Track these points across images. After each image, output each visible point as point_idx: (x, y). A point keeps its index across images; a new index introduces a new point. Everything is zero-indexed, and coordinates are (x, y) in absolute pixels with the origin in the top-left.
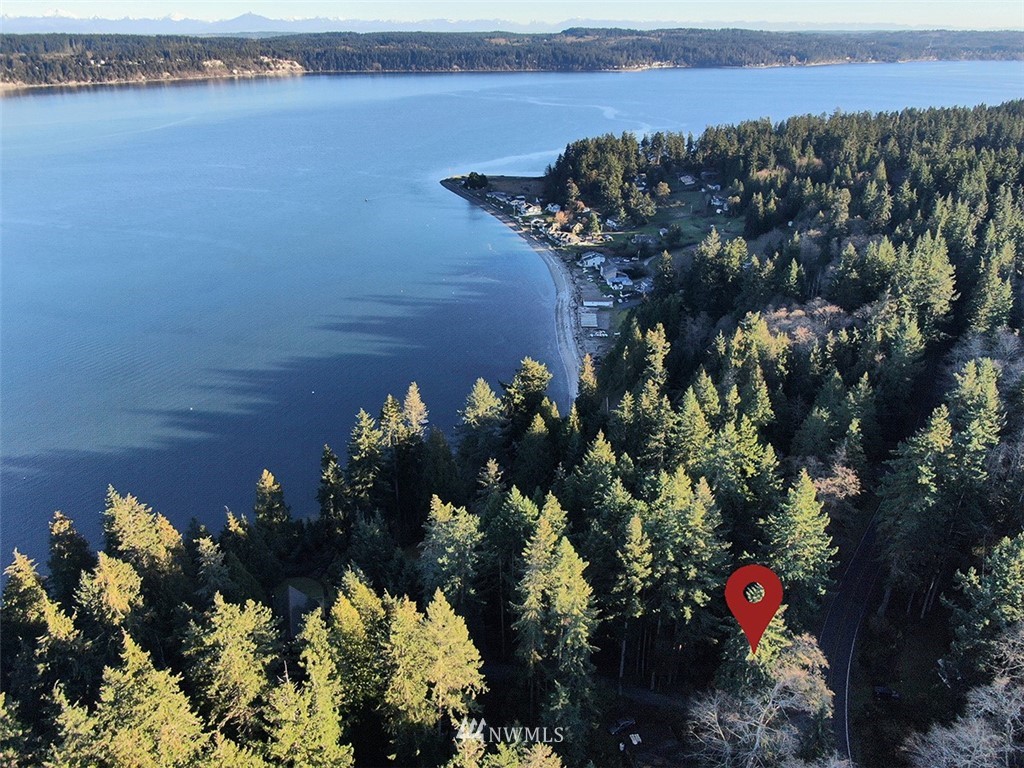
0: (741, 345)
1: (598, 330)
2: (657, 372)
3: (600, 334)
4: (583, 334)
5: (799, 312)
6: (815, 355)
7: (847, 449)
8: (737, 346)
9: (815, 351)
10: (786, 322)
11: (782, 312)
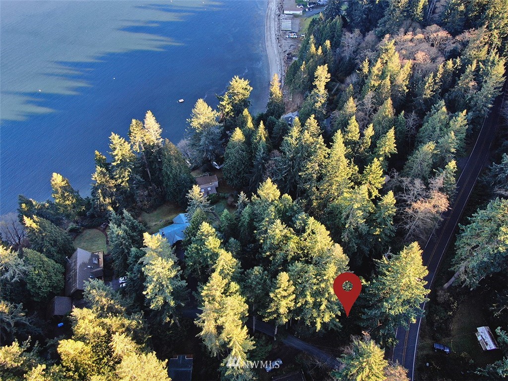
0: (380, 71)
1: (291, 32)
2: (320, 94)
3: (292, 35)
4: (282, 34)
5: (420, 36)
6: (429, 83)
7: (444, 179)
8: (376, 72)
9: (430, 81)
10: (410, 44)
11: (409, 36)
